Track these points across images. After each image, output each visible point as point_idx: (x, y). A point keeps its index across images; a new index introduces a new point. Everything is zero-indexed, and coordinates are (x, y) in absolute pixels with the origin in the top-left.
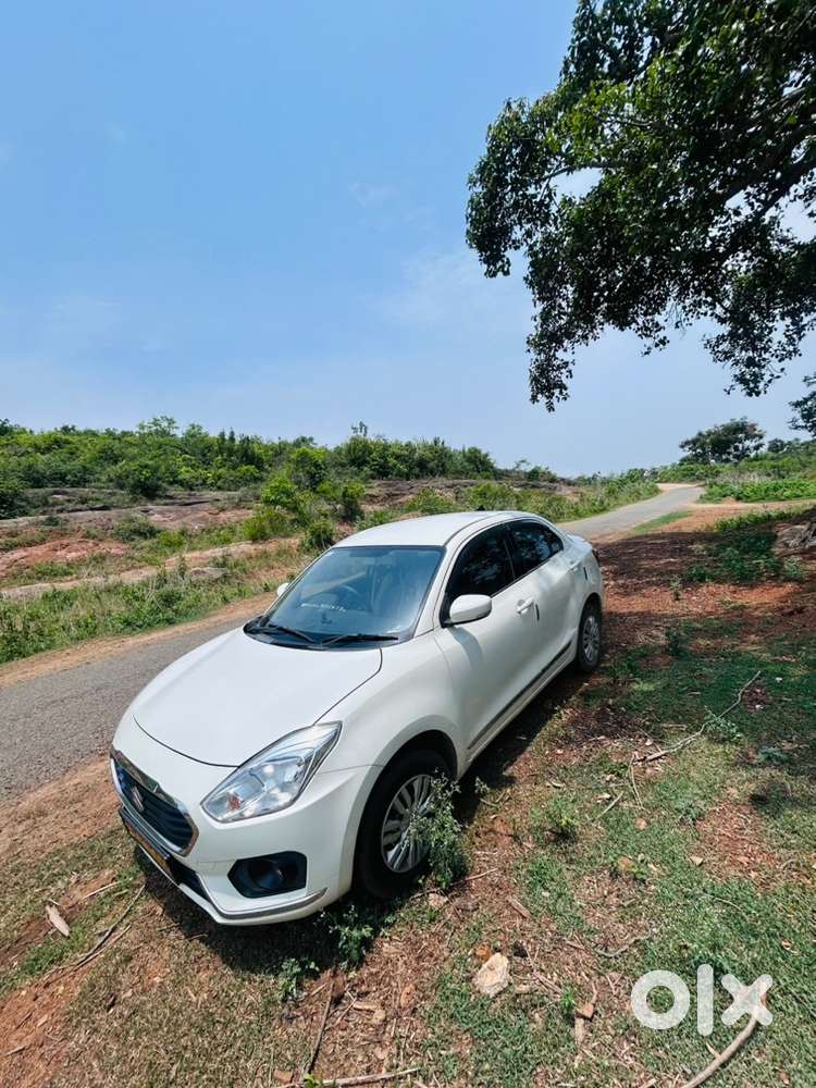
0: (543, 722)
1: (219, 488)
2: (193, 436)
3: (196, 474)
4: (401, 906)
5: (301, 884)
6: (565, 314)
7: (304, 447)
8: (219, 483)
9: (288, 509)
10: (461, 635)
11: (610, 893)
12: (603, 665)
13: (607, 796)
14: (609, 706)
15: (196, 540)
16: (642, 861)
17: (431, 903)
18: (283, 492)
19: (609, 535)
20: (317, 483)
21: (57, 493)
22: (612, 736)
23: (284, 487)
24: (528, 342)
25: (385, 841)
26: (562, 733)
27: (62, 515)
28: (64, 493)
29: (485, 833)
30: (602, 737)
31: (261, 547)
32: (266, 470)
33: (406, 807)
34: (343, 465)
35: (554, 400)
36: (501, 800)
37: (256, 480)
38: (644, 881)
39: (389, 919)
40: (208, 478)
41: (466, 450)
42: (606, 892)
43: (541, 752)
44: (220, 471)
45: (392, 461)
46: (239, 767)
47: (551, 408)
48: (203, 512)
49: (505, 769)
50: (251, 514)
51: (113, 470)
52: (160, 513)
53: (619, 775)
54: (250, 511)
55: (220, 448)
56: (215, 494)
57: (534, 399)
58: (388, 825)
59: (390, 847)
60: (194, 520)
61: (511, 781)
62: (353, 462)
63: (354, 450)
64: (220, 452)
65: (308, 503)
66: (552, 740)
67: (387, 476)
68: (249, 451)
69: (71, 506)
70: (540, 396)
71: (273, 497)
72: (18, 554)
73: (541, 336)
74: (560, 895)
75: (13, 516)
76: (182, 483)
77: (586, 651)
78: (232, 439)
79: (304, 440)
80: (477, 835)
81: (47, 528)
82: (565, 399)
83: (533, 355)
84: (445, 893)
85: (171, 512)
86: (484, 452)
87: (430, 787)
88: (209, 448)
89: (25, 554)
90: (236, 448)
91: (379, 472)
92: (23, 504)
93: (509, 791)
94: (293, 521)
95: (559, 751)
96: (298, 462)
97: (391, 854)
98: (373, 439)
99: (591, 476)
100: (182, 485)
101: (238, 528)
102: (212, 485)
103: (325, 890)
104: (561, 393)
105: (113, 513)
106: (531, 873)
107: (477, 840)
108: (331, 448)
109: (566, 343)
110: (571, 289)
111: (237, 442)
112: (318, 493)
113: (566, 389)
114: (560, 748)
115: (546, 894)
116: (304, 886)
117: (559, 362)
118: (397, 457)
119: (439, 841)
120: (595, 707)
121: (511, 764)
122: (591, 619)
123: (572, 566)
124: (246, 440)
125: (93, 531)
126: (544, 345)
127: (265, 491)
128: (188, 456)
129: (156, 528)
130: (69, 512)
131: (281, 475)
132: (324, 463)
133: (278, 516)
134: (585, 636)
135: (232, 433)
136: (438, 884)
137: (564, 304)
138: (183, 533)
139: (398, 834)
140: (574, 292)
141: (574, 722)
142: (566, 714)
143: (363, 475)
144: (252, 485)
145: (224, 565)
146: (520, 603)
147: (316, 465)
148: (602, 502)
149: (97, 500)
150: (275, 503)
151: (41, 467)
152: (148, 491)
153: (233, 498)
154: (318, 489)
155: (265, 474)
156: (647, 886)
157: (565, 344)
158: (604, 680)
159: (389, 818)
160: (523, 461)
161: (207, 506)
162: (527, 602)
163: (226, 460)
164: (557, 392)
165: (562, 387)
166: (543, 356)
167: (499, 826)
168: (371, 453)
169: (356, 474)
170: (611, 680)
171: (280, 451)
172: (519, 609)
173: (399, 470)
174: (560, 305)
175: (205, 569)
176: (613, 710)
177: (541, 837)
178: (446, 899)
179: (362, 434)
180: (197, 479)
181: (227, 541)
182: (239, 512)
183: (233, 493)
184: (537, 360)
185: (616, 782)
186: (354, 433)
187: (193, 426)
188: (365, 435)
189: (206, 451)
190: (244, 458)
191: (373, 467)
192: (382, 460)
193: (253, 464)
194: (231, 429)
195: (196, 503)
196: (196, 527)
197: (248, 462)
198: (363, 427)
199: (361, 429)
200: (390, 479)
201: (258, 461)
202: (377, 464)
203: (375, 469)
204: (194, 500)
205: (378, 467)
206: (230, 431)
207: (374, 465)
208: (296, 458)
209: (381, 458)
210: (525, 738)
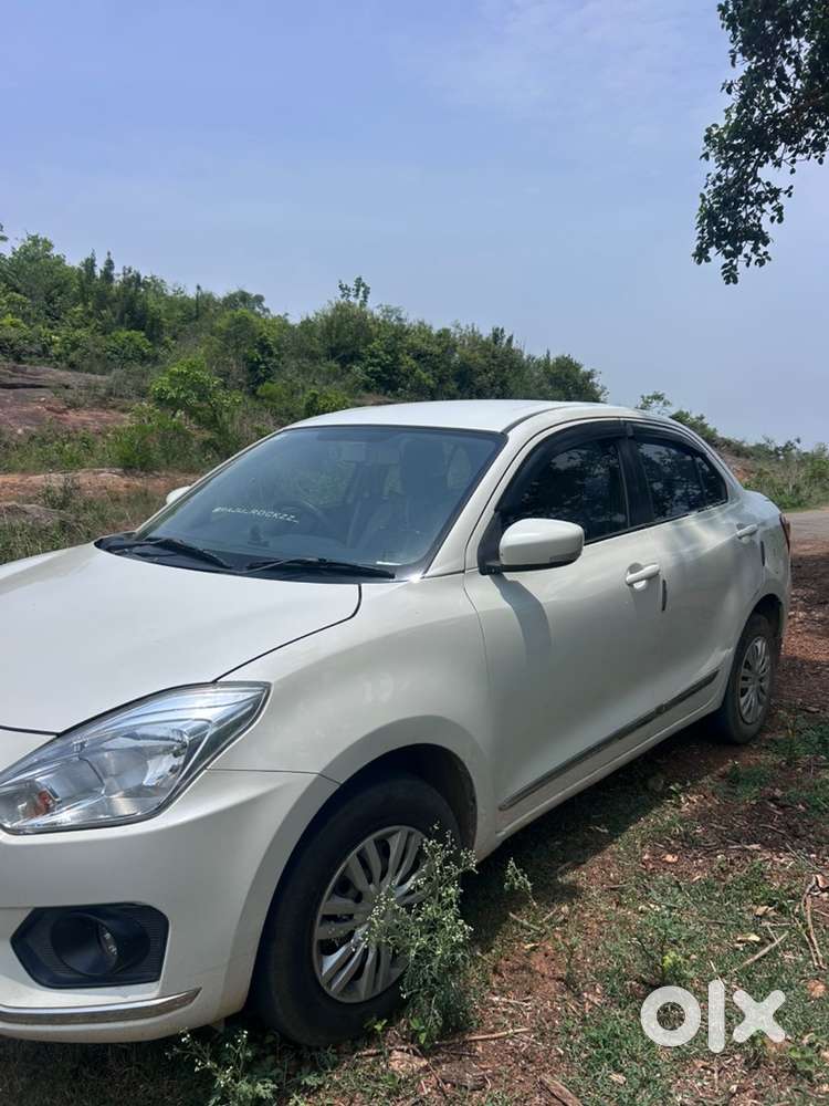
0: (646, 809)
1: (72, 366)
2: (32, 260)
3: (28, 332)
4: (334, 1066)
5: (152, 975)
6: (787, 90)
7: (242, 310)
8: (73, 356)
9: (199, 421)
10: (515, 593)
11: (741, 1090)
12: (768, 736)
13: (754, 938)
14: (774, 799)
15: (15, 454)
16: (811, 1045)
17: (395, 1065)
18: (193, 387)
19: (804, 543)
20: (260, 381)
22: (774, 846)
23: (196, 377)
24: (707, 139)
25: (322, 932)
26: (679, 829)
29: (512, 971)
30: (755, 846)
31: (138, 483)
32: (165, 344)
33: (370, 881)
34: (313, 357)
35: (740, 261)
36: (550, 921)
37: (144, 358)
38: (808, 1075)
39: (311, 1080)
40: (52, 343)
41: (553, 357)
42: (734, 1088)
43: (634, 855)
44: (79, 333)
45: (408, 361)
46: (59, 735)
47: (730, 276)
48: (38, 404)
49: (562, 874)
50: (127, 421)
53: (781, 909)
54: (126, 416)
55: (82, 289)
56: (63, 375)
57: (701, 255)
58: (331, 904)
59: (329, 948)
60: (16, 418)
61: (572, 893)
62: (333, 353)
63: (339, 329)
64: (82, 297)
65: (239, 414)
66: (660, 839)
67: (394, 389)
68: (138, 306)
70: (713, 251)
71: (173, 394)
73: (735, 130)
74: (645, 1082)
77: (743, 700)
78: (107, 276)
79: (244, 297)
80: (496, 971)
82: (761, 262)
83: (712, 167)
84: (423, 1052)
86: (585, 369)
87: (420, 853)
88: (61, 287)
90: (113, 294)
91: (379, 380)
93: (565, 909)
94: (207, 444)
95: (669, 858)
96: (227, 336)
97: (331, 961)
98: (377, 313)
99: (781, 444)
101: (100, 444)
102: (58, 357)
103: (197, 992)
104: (755, 249)
106: (594, 1042)
107: (495, 980)
108: (295, 320)
109: (781, 151)
110: (807, 46)
111: (116, 285)
112: (257, 397)
113: (766, 242)
114: (673, 852)
115: (618, 1078)
116: (156, 979)
117: (761, 189)
118: (419, 356)
119: (425, 954)
120: (748, 796)
121: (577, 865)
122: (759, 644)
123: (739, 533)
124: (135, 281)
126: (737, 149)
127: (159, 381)
128: (19, 296)
131: (191, 357)
132: (277, 345)
133: (178, 430)
134: (744, 672)
135: (110, 264)
136: (412, 1037)
137: (790, 70)
139: (348, 926)
140: (812, 51)
141: (704, 817)
142: (689, 803)
143: (349, 379)
144: (137, 367)
145: (63, 505)
146: (634, 568)
148: (797, 489)
150: (174, 404)
153: (96, 387)
154: (258, 393)
155: (162, 351)
156: (814, 1086)
157: (778, 154)
158: (768, 759)
159: (334, 891)
160: (658, 397)
161: (43, 395)
162: (647, 570)
163: (90, 314)
164: (747, 247)
165: (760, 238)
166: (731, 173)
167: (537, 961)
168: (370, 340)
169: (336, 378)
170: (781, 760)
171: (198, 311)
172: (630, 577)
173: (419, 379)
174: (781, 71)
175: (27, 507)
176: (782, 807)
177: (619, 988)
178: (424, 1062)
179: (357, 302)
180: (31, 342)
181: (74, 463)
182: (105, 416)
183: (99, 377)
184: (719, 177)
185: (774, 920)
186: (343, 296)
187: (35, 240)
188: (363, 304)
189: (55, 291)
190: (127, 316)
191: (370, 369)
192: (389, 357)
193: (143, 330)
194: (109, 254)
195: (25, 386)
196: (20, 431)
197: (133, 324)
198: (362, 289)
199: (358, 290)
200: (398, 396)
201: (152, 326)
202: (379, 364)
203: (372, 371)
204: (20, 380)
205: (379, 369)
206: (105, 258)
207: (372, 365)
208: (225, 328)
209: (387, 352)
210: (606, 831)
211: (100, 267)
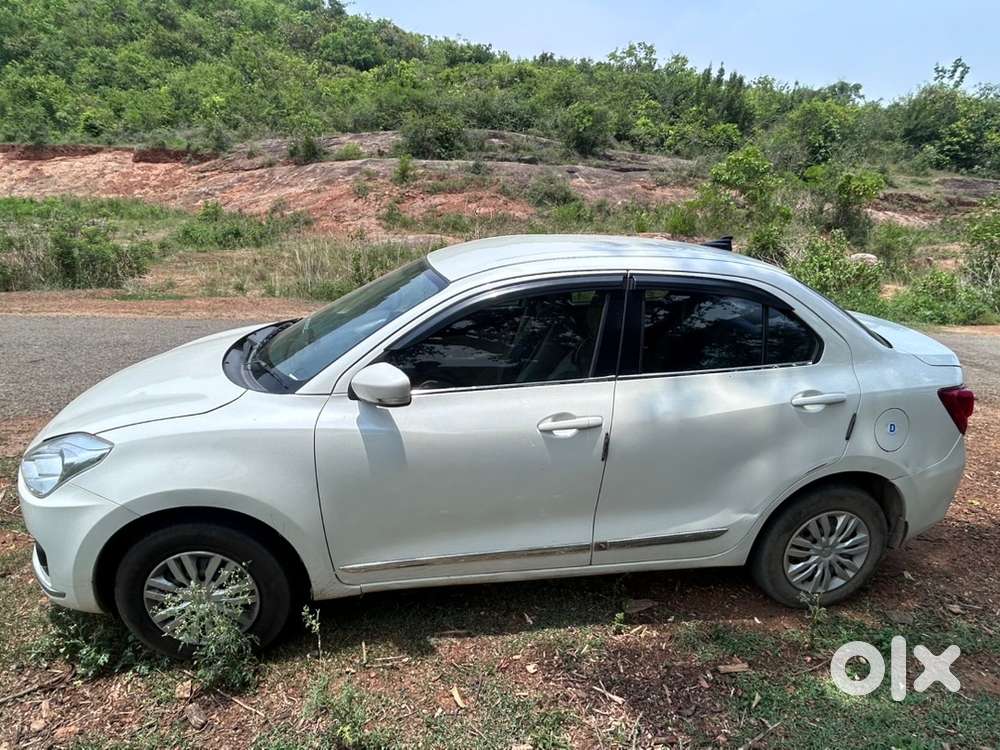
1: (675, 153)
2: (671, 74)
3: (654, 130)
8: (679, 146)
15: (611, 219)
21: (495, 136)
23: (748, 163)
27: (489, 164)
28: (502, 137)
40: (668, 136)
44: (688, 127)
48: (637, 183)
50: (693, 196)
51: (562, 114)
52: (587, 177)
54: (695, 192)
55: (699, 93)
56: (666, 161)
60: (619, 193)
62: (908, 133)
63: (922, 111)
64: (698, 99)
66: (553, 649)
67: (969, 167)
68: (737, 104)
69: (501, 153)
71: (726, 177)
72: (438, 199)
75: (450, 157)
76: (633, 141)
78: (719, 81)
81: (471, 176)
85: (597, 176)
88: (686, 92)
89: (444, 201)
90: (719, 96)
91: (955, 158)
92: (461, 145)
95: (531, 668)
96: (796, 127)
98: (971, 92)
100: (633, 143)
102: (668, 147)
103: (64, 594)
105: (536, 168)
111: (724, 87)
112: (805, 179)
116: (49, 576)
124: (738, 84)
125: (509, 188)
127: (718, 167)
128: (655, 103)
129: (573, 195)
130: (498, 160)
132: (840, 131)
135: (722, 71)
138: (600, 207)
142: (633, 635)
143: (918, 159)
144: (716, 154)
147: (828, 134)
149: (529, 150)
151: (494, 104)
152: (584, 146)
153: (683, 169)
161: (645, 175)
163: (700, 112)
168: (954, 120)
169: (903, 156)
179: (952, 83)
180: (654, 137)
182: (682, 192)
183: (687, 162)
186: (936, 79)
187: (677, 59)
188: (957, 85)
189: (682, 96)
190: (726, 112)
191: (947, 147)
192: (971, 135)
193: (737, 123)
194: (722, 63)
195: (635, 170)
196: (620, 203)
197: (731, 118)
198: (960, 69)
199: (955, 71)
200: (973, 173)
201: (744, 120)
202: (958, 143)
203: (949, 150)
204: (634, 166)
205: (957, 147)
206: (718, 68)
207: (951, 144)
208: (795, 118)
209: (970, 130)
210: (531, 622)
211: (714, 74)
